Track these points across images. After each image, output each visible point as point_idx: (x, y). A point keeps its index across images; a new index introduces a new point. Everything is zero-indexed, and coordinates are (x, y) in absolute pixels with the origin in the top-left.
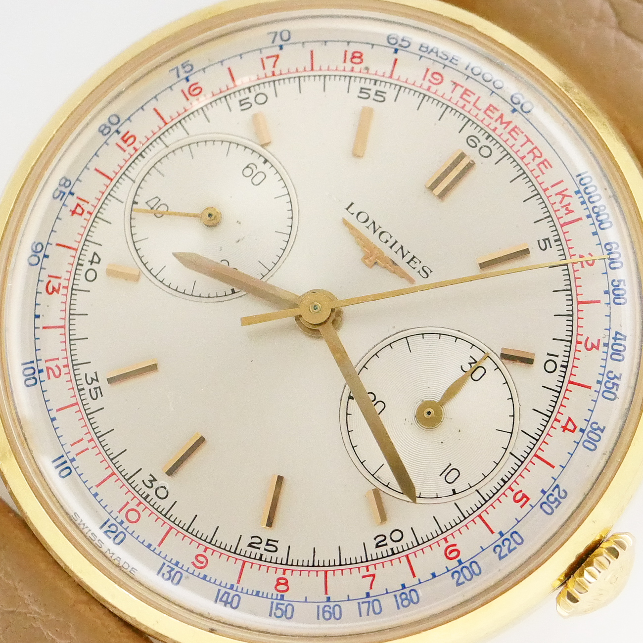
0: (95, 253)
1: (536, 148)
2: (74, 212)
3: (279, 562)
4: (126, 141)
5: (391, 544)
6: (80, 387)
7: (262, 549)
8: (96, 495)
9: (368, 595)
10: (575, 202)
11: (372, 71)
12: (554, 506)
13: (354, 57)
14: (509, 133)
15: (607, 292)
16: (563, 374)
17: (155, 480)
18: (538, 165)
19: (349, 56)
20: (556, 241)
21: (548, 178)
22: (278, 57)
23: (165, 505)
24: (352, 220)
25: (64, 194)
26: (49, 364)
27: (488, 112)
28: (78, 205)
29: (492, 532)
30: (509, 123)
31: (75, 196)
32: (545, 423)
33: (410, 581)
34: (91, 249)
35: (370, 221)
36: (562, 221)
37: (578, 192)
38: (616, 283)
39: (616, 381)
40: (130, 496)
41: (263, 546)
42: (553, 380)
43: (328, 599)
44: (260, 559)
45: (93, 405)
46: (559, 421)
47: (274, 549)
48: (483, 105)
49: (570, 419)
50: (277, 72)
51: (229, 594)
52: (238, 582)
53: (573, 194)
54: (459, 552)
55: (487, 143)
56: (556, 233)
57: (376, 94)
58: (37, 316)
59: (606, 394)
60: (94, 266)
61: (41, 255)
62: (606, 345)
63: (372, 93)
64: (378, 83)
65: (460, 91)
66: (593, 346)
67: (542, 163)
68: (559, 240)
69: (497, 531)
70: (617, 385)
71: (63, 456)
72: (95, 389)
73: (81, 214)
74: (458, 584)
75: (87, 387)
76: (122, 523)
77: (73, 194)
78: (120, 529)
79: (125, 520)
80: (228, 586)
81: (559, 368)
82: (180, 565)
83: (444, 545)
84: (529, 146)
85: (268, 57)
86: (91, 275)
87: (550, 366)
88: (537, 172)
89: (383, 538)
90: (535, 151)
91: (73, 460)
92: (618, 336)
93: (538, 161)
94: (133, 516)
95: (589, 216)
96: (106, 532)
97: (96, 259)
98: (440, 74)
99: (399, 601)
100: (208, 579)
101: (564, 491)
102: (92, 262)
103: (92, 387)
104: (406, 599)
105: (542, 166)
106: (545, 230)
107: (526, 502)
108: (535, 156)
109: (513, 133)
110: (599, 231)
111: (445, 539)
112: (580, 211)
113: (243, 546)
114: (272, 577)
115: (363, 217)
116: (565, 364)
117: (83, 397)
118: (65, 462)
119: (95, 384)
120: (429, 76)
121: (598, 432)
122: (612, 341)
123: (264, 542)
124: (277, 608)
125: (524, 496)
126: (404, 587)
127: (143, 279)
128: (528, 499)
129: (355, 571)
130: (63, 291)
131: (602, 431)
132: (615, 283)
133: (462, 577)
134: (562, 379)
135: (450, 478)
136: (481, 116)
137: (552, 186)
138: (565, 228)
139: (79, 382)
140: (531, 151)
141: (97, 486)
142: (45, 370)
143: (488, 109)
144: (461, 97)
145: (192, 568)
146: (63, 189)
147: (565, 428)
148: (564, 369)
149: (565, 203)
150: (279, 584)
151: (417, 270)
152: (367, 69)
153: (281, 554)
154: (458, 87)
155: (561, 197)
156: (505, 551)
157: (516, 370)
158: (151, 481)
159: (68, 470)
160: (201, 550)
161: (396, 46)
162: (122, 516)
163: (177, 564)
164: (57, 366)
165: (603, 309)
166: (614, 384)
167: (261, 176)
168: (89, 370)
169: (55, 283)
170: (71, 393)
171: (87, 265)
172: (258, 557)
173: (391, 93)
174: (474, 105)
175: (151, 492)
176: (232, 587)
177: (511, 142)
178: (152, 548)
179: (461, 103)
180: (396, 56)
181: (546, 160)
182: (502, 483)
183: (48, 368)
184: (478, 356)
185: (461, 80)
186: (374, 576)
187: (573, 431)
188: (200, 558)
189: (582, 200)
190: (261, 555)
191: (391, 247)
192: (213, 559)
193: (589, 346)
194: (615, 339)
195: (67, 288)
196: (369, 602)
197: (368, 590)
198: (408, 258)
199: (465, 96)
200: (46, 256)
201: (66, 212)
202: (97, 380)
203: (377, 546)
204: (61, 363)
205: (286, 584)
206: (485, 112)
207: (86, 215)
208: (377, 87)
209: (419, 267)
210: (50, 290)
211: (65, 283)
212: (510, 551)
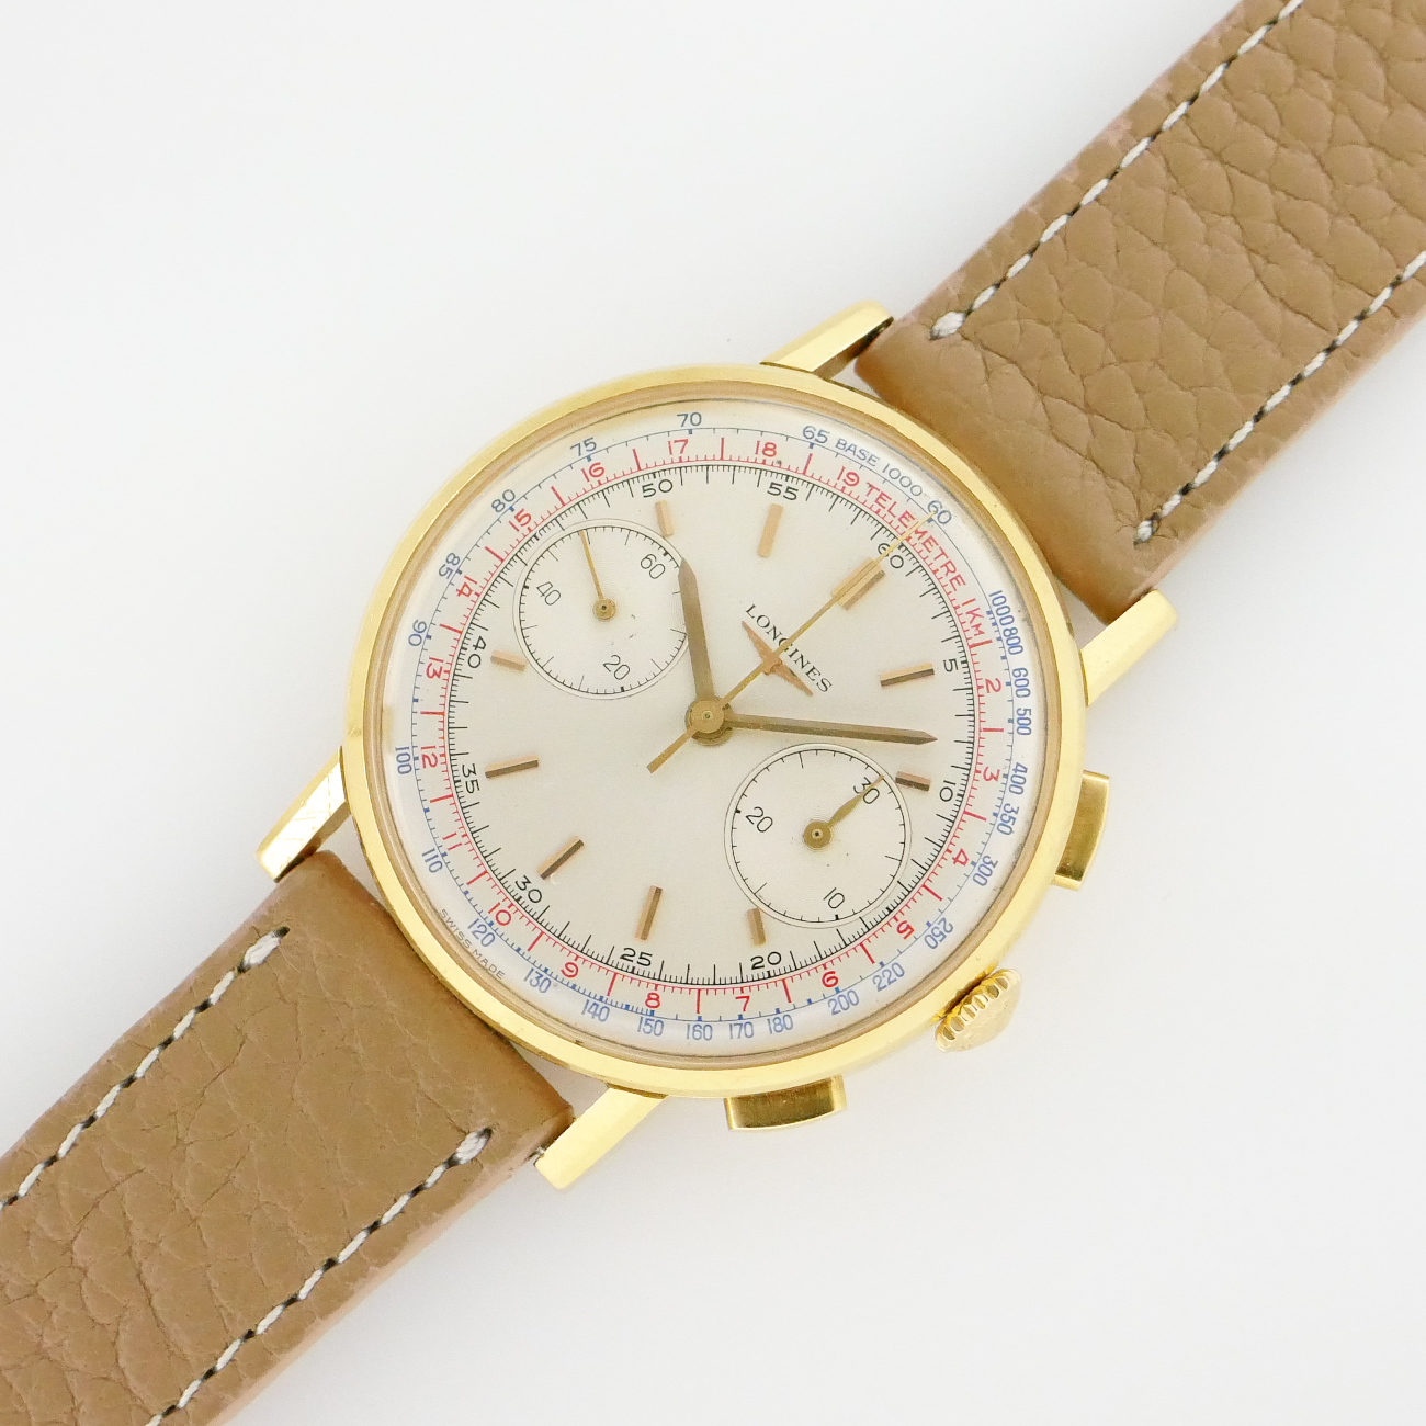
0: (480, 638)
1: (950, 562)
2: (461, 592)
3: (651, 976)
4: (519, 520)
5: (768, 967)
6: (456, 779)
7: (635, 962)
8: (466, 893)
9: (741, 1017)
10: (986, 623)
11: (785, 465)
12: (938, 939)
13: (766, 449)
14: (924, 544)
15: (1011, 721)
16: (959, 803)
17: (529, 882)
18: (951, 581)
19: (762, 447)
20: (962, 662)
21: (961, 595)
22: (686, 441)
23: (537, 908)
24: (752, 624)
25: (452, 571)
26: (426, 752)
27: (903, 520)
28: (465, 585)
29: (873, 962)
30: (924, 533)
31: (463, 574)
32: (936, 853)
33: (785, 1006)
34: (477, 632)
35: (771, 627)
36: (971, 642)
37: (989, 613)
38: (1022, 712)
39: (1013, 814)
40: (502, 896)
41: (636, 958)
42: (948, 809)
43: (700, 1019)
44: (632, 972)
45: (469, 799)
46: (950, 852)
47: (647, 963)
48: (898, 511)
49: (962, 851)
50: (684, 459)
51: (597, 1005)
52: (608, 994)
53: (985, 615)
54: (837, 979)
55: (898, 552)
56: (963, 654)
57: (787, 491)
58: (416, 700)
59: (1002, 828)
60: (479, 651)
61: (423, 635)
62: (1006, 776)
63: (783, 489)
64: (790, 479)
65: (875, 494)
66: (992, 776)
67: (955, 578)
68: (966, 662)
69: (877, 961)
70: (1014, 819)
71: (434, 850)
72: (472, 782)
73: (468, 595)
74: (834, 1013)
75: (464, 779)
76: (491, 924)
77: (460, 573)
78: (489, 930)
79: (495, 922)
80: (598, 998)
81: (955, 797)
82: (549, 972)
83: (822, 971)
84: (943, 560)
85: (676, 441)
86: (475, 661)
87: (947, 793)
88: (949, 588)
89: (760, 960)
90: (949, 565)
91: (445, 854)
92: (1019, 768)
93: (951, 576)
94: (503, 918)
95: (999, 639)
96: (474, 933)
97: (481, 644)
98: (855, 474)
99: (772, 1025)
100: (577, 988)
101: (950, 925)
102: (476, 647)
103: (469, 779)
104: (780, 1023)
105: (954, 582)
106: (952, 651)
107: (910, 933)
108: (949, 571)
109: (927, 544)
110: (1008, 655)
111: (824, 966)
112: (990, 632)
113: (616, 958)
114: (644, 991)
115: (763, 622)
116: (962, 793)
117: (458, 789)
118: (437, 856)
119: (472, 777)
120: (844, 476)
121: (990, 866)
122: (1012, 773)
123: (638, 955)
124: (646, 1024)
125: (909, 927)
126: (778, 1011)
127: (528, 669)
128: (912, 930)
129: (729, 992)
130: (444, 675)
131: (994, 866)
132: (1020, 712)
133: (838, 1005)
134: (957, 809)
135: (833, 904)
136: (896, 523)
137: (963, 604)
138: (974, 650)
139: (455, 774)
140: (945, 565)
141: (469, 883)
142: (421, 758)
143: (903, 516)
144: (876, 502)
145: (561, 976)
146: (450, 566)
147: (956, 860)
148: (960, 799)
149: (975, 623)
150: (650, 999)
151: (815, 682)
152: (780, 462)
153: (654, 969)
154: (874, 490)
155: (972, 616)
156: (884, 982)
157: (911, 794)
158: (524, 883)
159: (439, 865)
160: (572, 959)
161: (812, 441)
162: (492, 917)
163: (546, 970)
164: (433, 755)
165: (1004, 737)
166: (1011, 818)
167: (660, 569)
168: (467, 762)
169: (436, 666)
170: (447, 784)
171: (471, 650)
172: (630, 970)
173: (803, 490)
174: (889, 511)
175: (524, 894)
176: (601, 999)
177: (925, 553)
178: (521, 952)
179: (876, 507)
180: (811, 451)
181: (959, 576)
182: (887, 912)
183: (424, 756)
184: (873, 777)
185: (877, 482)
186: (748, 997)
187: (964, 864)
188: (570, 967)
189: (993, 621)
190: (634, 968)
191: (791, 656)
192: (584, 968)
193: (988, 776)
194: (1016, 770)
195: (448, 672)
196: (741, 1024)
197: (741, 1012)
198: (808, 668)
199: (880, 501)
200: (429, 637)
201: (452, 591)
202: (474, 773)
203: (754, 968)
204: (438, 751)
205: (657, 1000)
206: (900, 520)
207: (473, 595)
208: (789, 484)
209: (818, 679)
210: (431, 673)
211: (447, 667)
212: (890, 983)
